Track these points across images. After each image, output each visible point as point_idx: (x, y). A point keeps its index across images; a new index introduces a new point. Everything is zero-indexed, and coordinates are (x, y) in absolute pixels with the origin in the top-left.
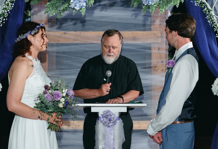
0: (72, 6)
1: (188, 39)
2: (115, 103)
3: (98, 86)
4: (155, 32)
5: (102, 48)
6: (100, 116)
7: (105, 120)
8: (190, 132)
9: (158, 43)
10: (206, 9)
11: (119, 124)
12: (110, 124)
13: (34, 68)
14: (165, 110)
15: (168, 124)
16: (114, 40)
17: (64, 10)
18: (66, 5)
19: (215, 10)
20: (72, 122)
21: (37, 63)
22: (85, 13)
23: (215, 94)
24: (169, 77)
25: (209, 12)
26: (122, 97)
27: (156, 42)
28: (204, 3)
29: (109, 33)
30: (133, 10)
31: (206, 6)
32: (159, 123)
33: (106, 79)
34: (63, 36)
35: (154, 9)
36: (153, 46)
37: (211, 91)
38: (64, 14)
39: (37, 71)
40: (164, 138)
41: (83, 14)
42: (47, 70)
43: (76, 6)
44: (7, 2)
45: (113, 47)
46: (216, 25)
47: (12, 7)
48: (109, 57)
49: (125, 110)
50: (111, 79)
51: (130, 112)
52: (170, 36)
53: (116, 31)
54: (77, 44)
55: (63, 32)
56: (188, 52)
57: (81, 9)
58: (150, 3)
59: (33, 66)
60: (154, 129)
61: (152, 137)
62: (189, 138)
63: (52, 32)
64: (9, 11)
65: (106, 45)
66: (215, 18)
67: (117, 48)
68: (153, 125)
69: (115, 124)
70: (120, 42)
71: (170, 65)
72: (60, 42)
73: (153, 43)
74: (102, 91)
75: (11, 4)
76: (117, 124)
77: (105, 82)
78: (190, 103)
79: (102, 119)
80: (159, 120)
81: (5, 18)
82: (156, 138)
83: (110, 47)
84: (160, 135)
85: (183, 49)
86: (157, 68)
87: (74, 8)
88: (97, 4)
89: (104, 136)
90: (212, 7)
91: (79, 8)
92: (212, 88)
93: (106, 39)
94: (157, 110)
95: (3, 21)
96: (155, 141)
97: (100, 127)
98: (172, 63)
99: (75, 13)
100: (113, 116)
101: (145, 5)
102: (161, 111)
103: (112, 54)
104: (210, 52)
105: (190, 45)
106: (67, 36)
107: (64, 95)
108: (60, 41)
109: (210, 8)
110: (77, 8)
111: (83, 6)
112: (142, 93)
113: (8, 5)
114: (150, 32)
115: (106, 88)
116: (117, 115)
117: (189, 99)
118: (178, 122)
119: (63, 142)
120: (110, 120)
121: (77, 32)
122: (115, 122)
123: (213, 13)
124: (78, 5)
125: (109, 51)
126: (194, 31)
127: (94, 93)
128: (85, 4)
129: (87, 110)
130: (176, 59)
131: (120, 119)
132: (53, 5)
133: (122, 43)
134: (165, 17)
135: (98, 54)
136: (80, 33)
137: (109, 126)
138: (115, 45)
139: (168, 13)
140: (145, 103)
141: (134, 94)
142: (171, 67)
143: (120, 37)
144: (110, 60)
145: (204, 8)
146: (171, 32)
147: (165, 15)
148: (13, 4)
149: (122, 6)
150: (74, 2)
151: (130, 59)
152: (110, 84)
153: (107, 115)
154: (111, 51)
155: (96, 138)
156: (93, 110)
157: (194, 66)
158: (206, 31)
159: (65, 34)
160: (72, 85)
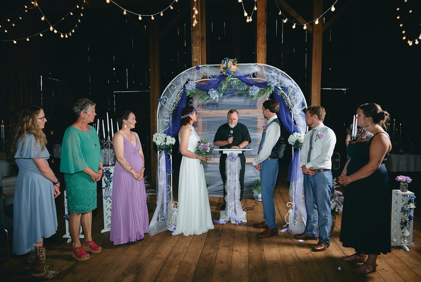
0: (211, 97)
1: (275, 113)
2: (235, 149)
3: (226, 139)
4: (259, 110)
5: (228, 120)
6: (228, 155)
7: (230, 158)
8: (276, 164)
9: (261, 116)
10: (284, 97)
11: (238, 160)
12: (233, 160)
13: (192, 131)
14: (262, 152)
15: (264, 160)
16: (234, 115)
17: (207, 100)
18: (208, 97)
19: (290, 97)
20: (213, 159)
21: (193, 128)
23: (290, 143)
24: (264, 134)
25: (286, 98)
26: (239, 146)
27: (260, 115)
28: (283, 93)
29: (231, 112)
30: (245, 98)
31: (284, 95)
32: (259, 159)
33: (230, 135)
34: (210, 113)
35: (255, 97)
36: (258, 117)
37: (288, 141)
38: (207, 102)
39: (193, 133)
40: (261, 167)
41: (217, 101)
43: (213, 97)
44: (177, 96)
45: (234, 119)
46: (290, 106)
47: (180, 99)
48: (232, 125)
49: (241, 152)
50: (233, 135)
51: (244, 153)
52: (265, 111)
53: (235, 110)
54: (217, 117)
55: (210, 111)
56: (275, 120)
57: (216, 99)
58: (253, 94)
60: (256, 162)
61: (256, 167)
62: (275, 167)
64: (178, 101)
65: (230, 118)
66: (290, 102)
67: (236, 119)
68: (256, 160)
69: (236, 160)
70: (237, 116)
71: (265, 127)
72: (208, 116)
73: (258, 116)
74: (229, 141)
75: (180, 97)
76: (237, 160)
77: (230, 137)
78: (276, 148)
79: (229, 157)
80: (259, 158)
81: (177, 105)
82: (258, 167)
83: (232, 119)
84: (259, 166)
85: (272, 119)
86: (260, 129)
87: (212, 99)
88: (224, 96)
89: (230, 166)
90: (288, 95)
91: (215, 98)
92: (288, 140)
93: (230, 115)
94: (258, 153)
95: (175, 106)
96: (257, 169)
97: (228, 162)
98: (266, 126)
99: (213, 101)
100: (234, 156)
101: (251, 95)
102: (260, 153)
103: (233, 123)
104: (287, 121)
105: (276, 117)
106: (212, 113)
107: (209, 145)
109: (287, 96)
110: (214, 98)
111: (217, 97)
112: (250, 142)
113: (178, 98)
114: (257, 110)
115: (231, 140)
116: (237, 155)
117: (275, 146)
118: (269, 159)
119: (208, 169)
120: (233, 158)
121: (217, 111)
122: (235, 159)
123: (288, 99)
124: (214, 97)
125: (232, 121)
126: (278, 109)
127: (224, 143)
128: (218, 96)
129: (221, 152)
130: (268, 124)
131: (239, 157)
132: (201, 97)
133: (238, 117)
135: (226, 122)
136: (219, 111)
137: (232, 161)
138: (235, 118)
140: (252, 148)
141: (246, 143)
142: (265, 129)
143: (237, 114)
144: (233, 126)
145: (284, 96)
146: (265, 110)
149: (238, 96)
150: (212, 95)
151: (243, 125)
152: (233, 137)
153: (231, 155)
154: (233, 121)
155: (226, 167)
156: (224, 152)
157: (277, 128)
158: (285, 109)
160: (213, 139)
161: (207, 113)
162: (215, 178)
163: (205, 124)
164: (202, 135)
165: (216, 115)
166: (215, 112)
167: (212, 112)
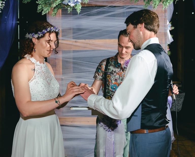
0: (66, 2)
13: (35, 71)
18: (58, 1)
22: (81, 10)
34: (75, 44)
39: (39, 75)
41: (79, 11)
42: (61, 74)
43: (69, 2)
47: (4, 6)
54: (86, 51)
55: (75, 40)
57: (76, 5)
59: (34, 70)
63: (65, 41)
75: (2, 2)
87: (68, 4)
91: (73, 5)
99: (70, 11)
106: (78, 44)
108: (71, 48)
121: (87, 40)
124: (72, 1)
134: (165, 25)
136: (89, 41)
139: (167, 22)
147: (165, 23)
148: (4, 2)
159: (76, 42)
161: (69, 44)
162: (82, 150)
163: (67, 62)
164: (62, 79)
165: (84, 47)
166: (82, 43)
167: (77, 42)
